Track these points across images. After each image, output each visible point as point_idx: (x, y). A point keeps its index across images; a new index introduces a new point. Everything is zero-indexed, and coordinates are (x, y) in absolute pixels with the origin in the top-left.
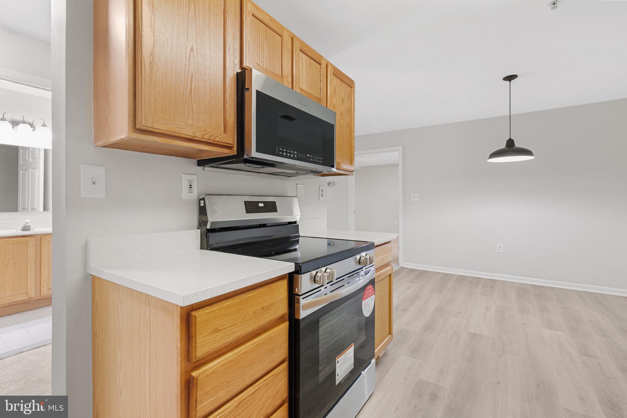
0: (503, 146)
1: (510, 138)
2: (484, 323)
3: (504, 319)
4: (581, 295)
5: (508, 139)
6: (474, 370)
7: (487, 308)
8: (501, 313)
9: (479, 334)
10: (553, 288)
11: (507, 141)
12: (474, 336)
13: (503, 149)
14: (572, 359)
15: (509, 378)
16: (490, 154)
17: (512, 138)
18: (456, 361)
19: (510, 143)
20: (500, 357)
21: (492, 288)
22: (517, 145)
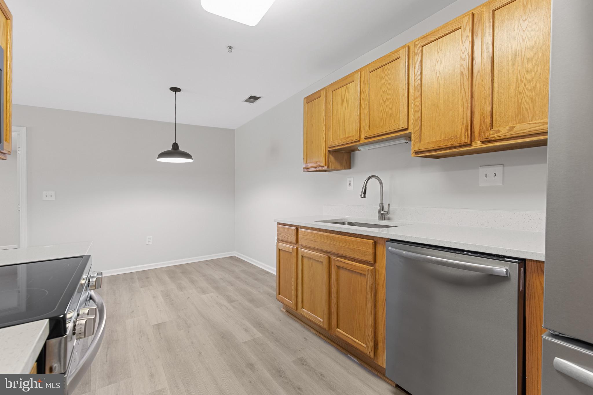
0: (170, 148)
1: (175, 142)
2: (160, 311)
3: (173, 300)
4: (208, 263)
5: (174, 142)
6: (178, 355)
7: (154, 297)
8: (167, 297)
9: (161, 322)
10: (189, 264)
11: (173, 144)
12: (158, 327)
13: (170, 150)
14: (227, 308)
15: (204, 344)
16: (159, 154)
17: (177, 142)
18: (159, 357)
19: (175, 146)
20: (188, 332)
21: (147, 278)
22: (181, 149)
